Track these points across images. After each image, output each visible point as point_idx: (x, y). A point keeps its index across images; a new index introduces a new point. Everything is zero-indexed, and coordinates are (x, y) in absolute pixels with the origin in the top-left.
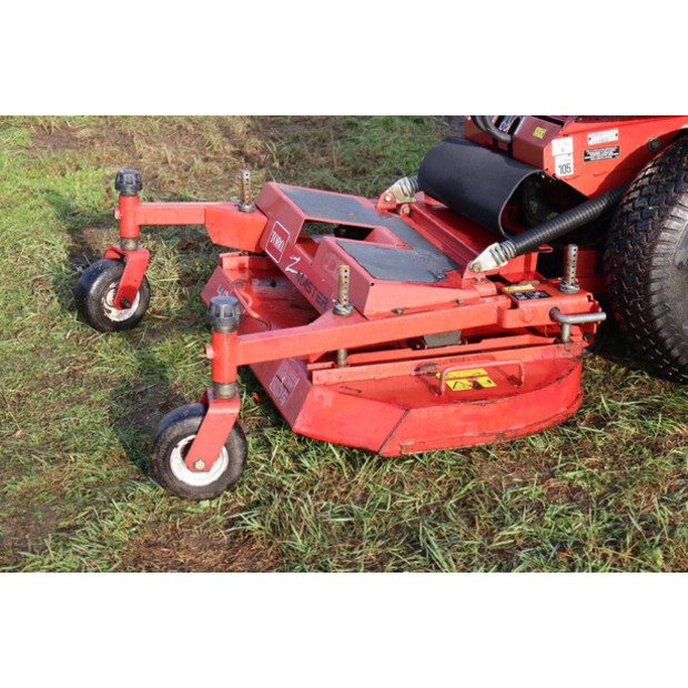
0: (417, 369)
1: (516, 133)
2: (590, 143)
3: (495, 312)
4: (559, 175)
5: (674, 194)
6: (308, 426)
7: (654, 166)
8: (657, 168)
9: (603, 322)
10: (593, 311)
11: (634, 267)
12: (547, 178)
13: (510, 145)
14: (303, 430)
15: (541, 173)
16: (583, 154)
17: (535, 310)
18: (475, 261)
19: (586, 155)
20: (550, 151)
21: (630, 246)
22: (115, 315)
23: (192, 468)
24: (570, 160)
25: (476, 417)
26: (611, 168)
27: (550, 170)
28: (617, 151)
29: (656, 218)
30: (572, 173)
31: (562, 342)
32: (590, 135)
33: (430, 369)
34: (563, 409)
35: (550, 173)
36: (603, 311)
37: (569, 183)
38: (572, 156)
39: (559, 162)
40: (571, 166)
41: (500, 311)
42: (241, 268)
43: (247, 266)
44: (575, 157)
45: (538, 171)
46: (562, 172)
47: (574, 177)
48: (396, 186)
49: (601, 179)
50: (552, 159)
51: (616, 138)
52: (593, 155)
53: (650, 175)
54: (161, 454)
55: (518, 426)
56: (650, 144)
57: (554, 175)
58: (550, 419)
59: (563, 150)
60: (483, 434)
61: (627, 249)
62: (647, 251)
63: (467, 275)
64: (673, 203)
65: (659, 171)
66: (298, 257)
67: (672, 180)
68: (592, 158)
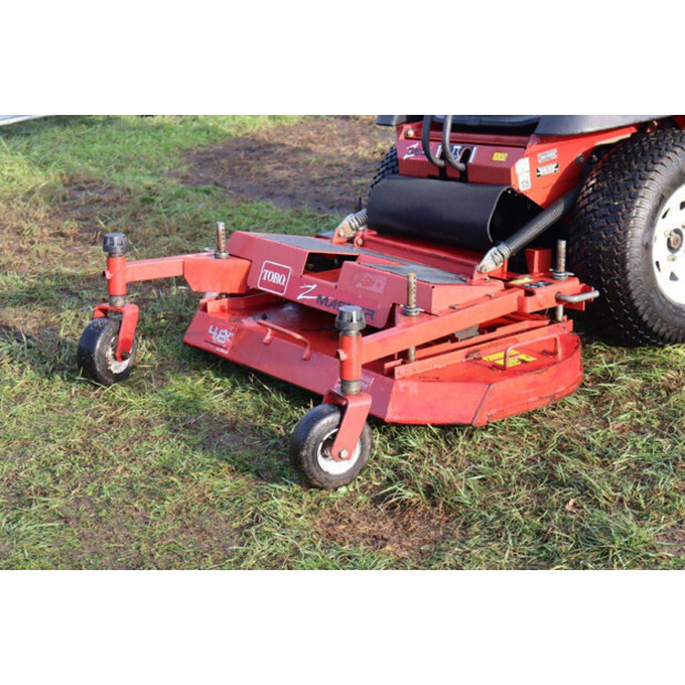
0: (467, 357)
1: (471, 161)
2: (540, 161)
3: (515, 302)
4: (521, 189)
5: (633, 189)
6: (400, 414)
10: (584, 291)
11: (611, 251)
12: (514, 192)
13: (465, 173)
14: (396, 418)
16: (534, 170)
17: (545, 296)
18: (481, 264)
19: (538, 171)
20: (515, 170)
23: (339, 459)
24: (528, 177)
25: (535, 384)
26: (554, 181)
27: (516, 185)
28: (557, 166)
29: (624, 210)
30: (529, 187)
31: (559, 322)
32: (539, 155)
33: (475, 355)
35: (515, 188)
36: (596, 289)
37: (527, 195)
38: (528, 174)
39: (521, 179)
40: (529, 181)
41: (521, 300)
42: (222, 310)
43: (226, 308)
44: (531, 175)
45: (508, 187)
46: (523, 186)
47: (531, 190)
49: (548, 191)
50: (516, 176)
51: (556, 156)
52: (543, 171)
56: (577, 159)
57: (518, 190)
59: (523, 169)
60: (541, 398)
61: (601, 238)
62: (621, 238)
63: (476, 276)
64: (634, 197)
66: (312, 284)
67: (630, 179)
68: (541, 173)
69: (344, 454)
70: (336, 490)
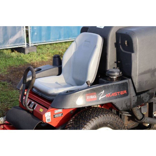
1: (34, 109)
2: (55, 113)
4: (47, 122)
8: (74, 122)
12: (44, 123)
13: (33, 112)
15: (42, 122)
19: (54, 116)
20: (45, 116)
24: (50, 118)
26: (61, 119)
28: (62, 114)
30: (50, 121)
32: (55, 111)
37: (50, 124)
38: (50, 117)
39: (47, 119)
40: (50, 119)
44: (51, 117)
45: (41, 122)
46: (48, 121)
47: (51, 122)
49: (58, 122)
50: (45, 118)
51: (62, 111)
52: (56, 116)
53: (72, 124)
56: (70, 112)
57: (46, 122)
59: (48, 115)
65: (74, 123)
67: (78, 126)
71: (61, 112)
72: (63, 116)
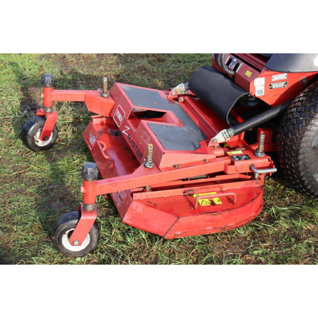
0: (184, 193)
1: (237, 71)
2: (273, 80)
3: (223, 166)
4: (257, 95)
5: (313, 113)
6: (130, 220)
7: (304, 96)
8: (305, 97)
9: (275, 173)
10: (270, 167)
11: (291, 146)
12: (251, 97)
13: (234, 76)
14: (128, 222)
15: (248, 95)
16: (269, 85)
17: (243, 166)
18: (215, 138)
19: (271, 85)
20: (253, 83)
21: (290, 136)
22: (41, 144)
23: (72, 244)
24: (263, 88)
25: (212, 221)
26: (283, 92)
27: (253, 93)
28: (286, 84)
29: (304, 124)
30: (263, 94)
31: (255, 179)
32: (273, 76)
33: (191, 192)
34: (254, 214)
36: (276, 167)
37: (261, 99)
38: (264, 87)
39: (257, 89)
40: (263, 91)
41: (226, 166)
42: (102, 124)
43: (105, 123)
44: (265, 87)
45: (247, 94)
46: (258, 94)
47: (264, 96)
48: (178, 88)
49: (278, 97)
50: (254, 88)
51: (286, 78)
52: (274, 86)
53: (302, 101)
54: (57, 237)
55: (232, 224)
56: (302, 80)
57: (254, 95)
58: (247, 219)
59: (259, 83)
60: (215, 228)
61: (288, 137)
62: (298, 140)
63: (210, 144)
64: (312, 117)
65: (306, 99)
66: (129, 127)
67: (313, 106)
68: (273, 87)
69: (76, 243)
70: (75, 258)
71: (284, 78)
72: (287, 87)
